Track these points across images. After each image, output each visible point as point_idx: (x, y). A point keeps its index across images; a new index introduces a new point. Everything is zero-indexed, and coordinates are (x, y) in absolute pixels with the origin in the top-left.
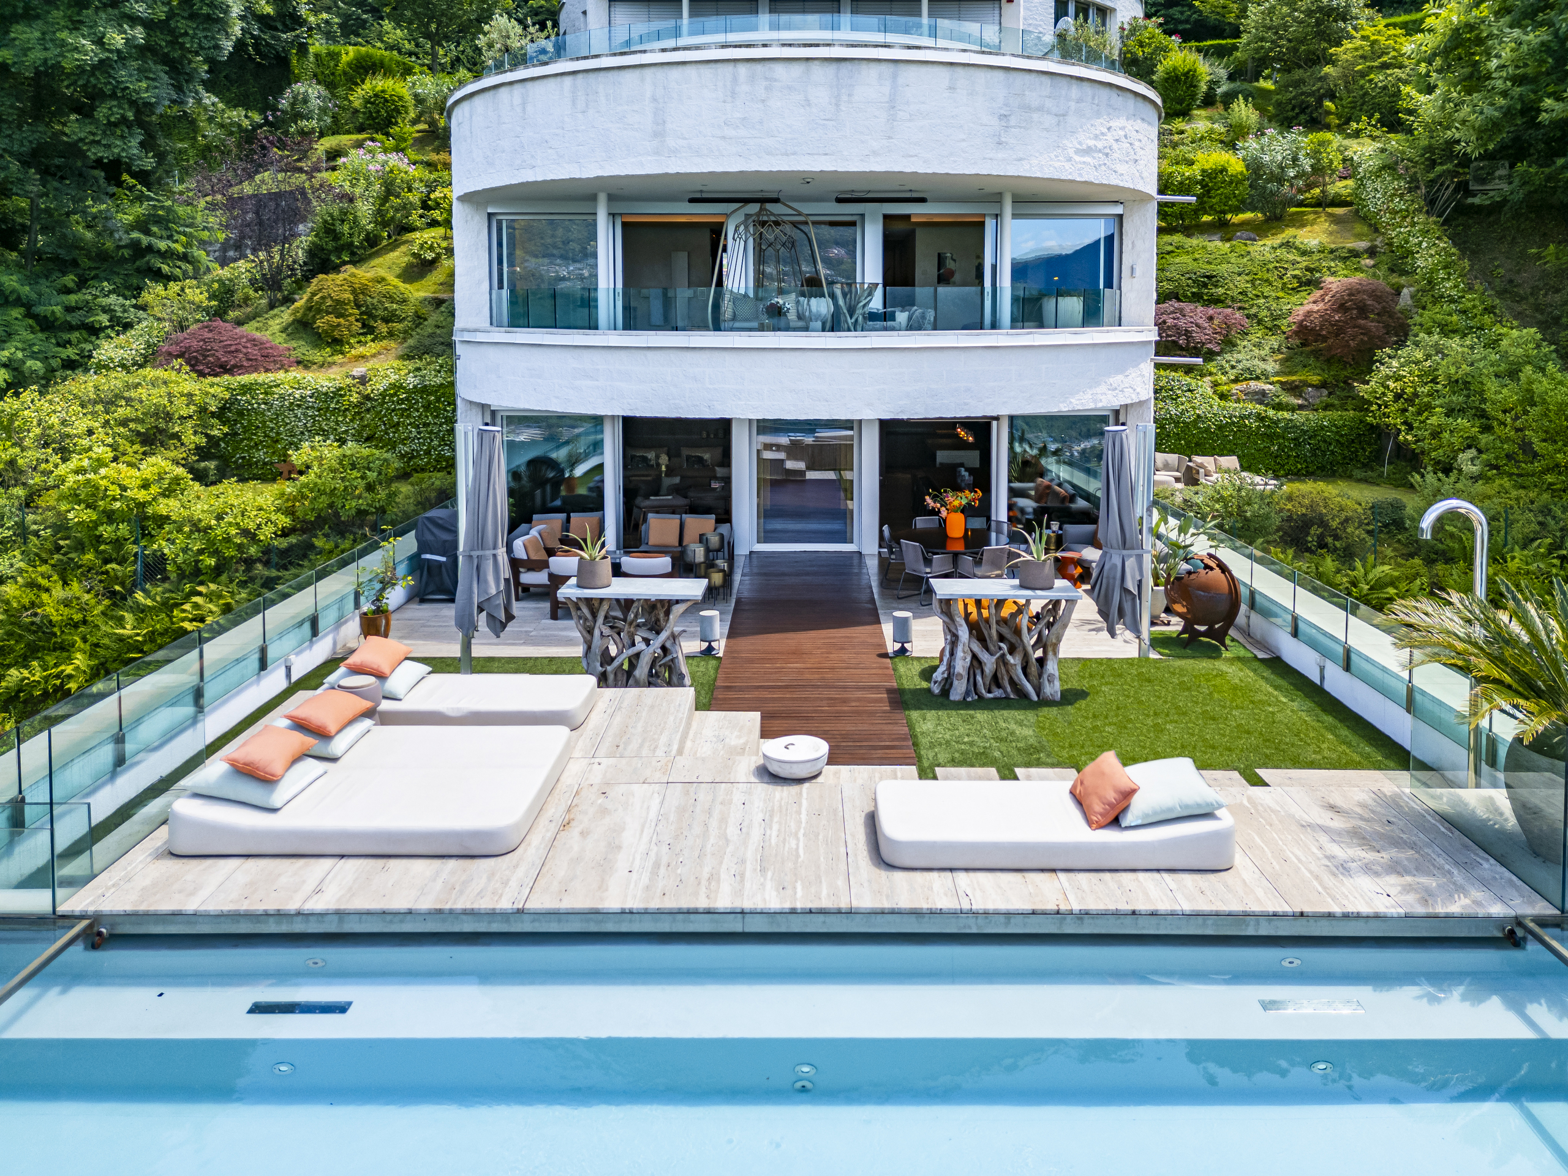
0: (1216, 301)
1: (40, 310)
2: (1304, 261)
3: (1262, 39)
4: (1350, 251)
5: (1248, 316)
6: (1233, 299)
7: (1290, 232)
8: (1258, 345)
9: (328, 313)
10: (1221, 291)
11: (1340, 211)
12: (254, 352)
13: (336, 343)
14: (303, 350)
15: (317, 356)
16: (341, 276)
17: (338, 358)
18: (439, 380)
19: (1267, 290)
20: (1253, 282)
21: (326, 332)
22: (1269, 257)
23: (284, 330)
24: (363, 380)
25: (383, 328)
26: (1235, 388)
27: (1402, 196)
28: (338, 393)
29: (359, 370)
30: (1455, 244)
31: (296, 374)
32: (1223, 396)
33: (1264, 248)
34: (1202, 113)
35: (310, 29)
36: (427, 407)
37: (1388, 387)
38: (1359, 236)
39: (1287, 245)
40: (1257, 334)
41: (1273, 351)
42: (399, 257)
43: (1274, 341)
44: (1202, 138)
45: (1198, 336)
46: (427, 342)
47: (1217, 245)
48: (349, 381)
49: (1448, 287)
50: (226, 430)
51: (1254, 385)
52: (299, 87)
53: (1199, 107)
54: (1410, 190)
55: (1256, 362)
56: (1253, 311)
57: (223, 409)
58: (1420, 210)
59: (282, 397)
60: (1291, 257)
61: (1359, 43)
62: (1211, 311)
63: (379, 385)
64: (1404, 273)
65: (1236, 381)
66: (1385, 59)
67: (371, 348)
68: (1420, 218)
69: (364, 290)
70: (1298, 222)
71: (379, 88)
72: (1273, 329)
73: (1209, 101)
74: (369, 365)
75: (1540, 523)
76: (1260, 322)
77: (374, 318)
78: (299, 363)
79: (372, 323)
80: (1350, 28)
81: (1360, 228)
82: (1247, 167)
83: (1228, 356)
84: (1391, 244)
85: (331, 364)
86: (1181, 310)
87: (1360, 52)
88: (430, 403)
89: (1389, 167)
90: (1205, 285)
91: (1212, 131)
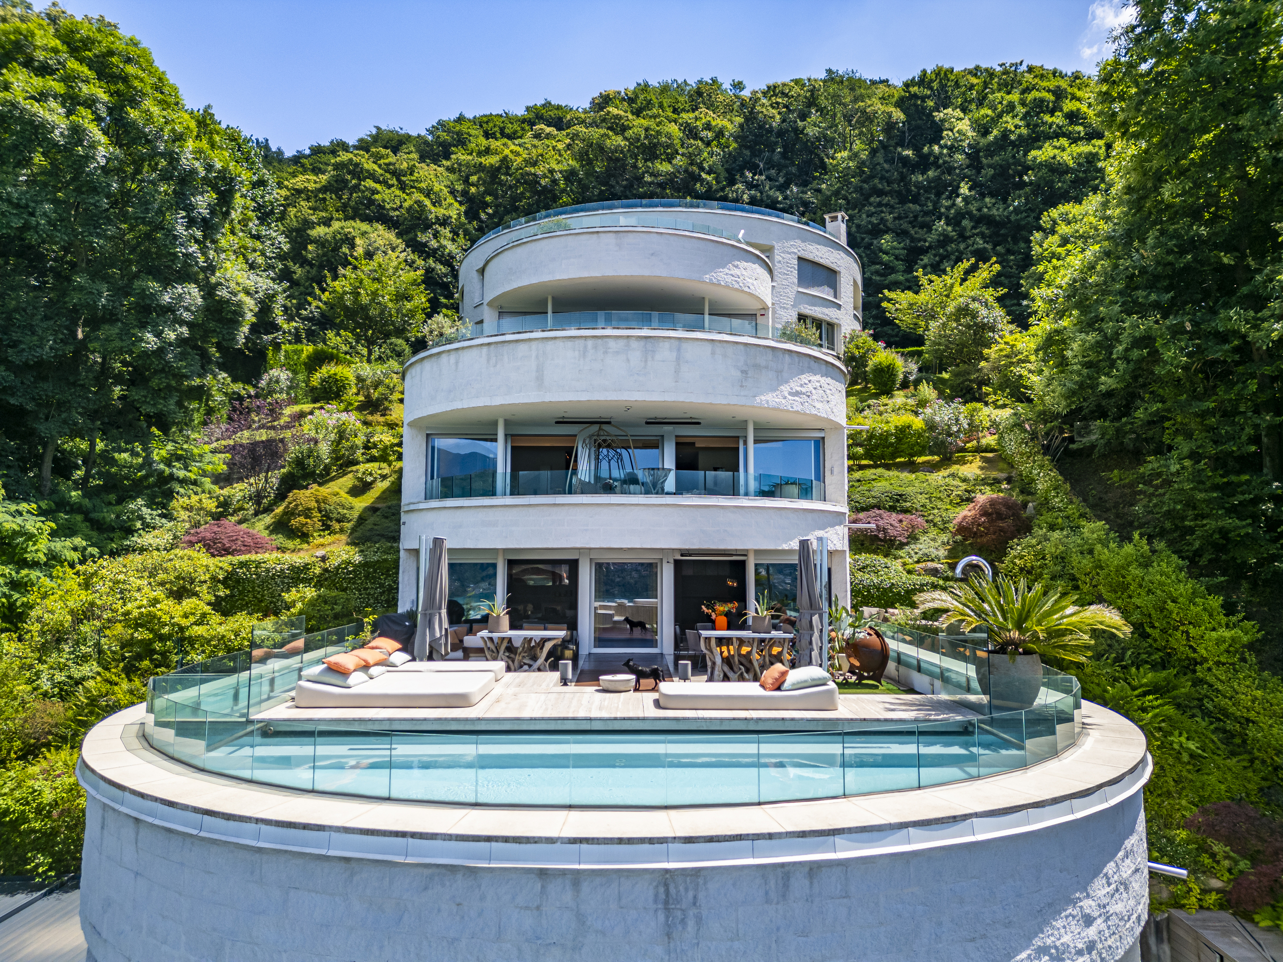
0: (906, 511)
1: (94, 515)
2: (964, 486)
3: (940, 344)
4: (994, 479)
5: (927, 521)
6: (917, 510)
7: (954, 468)
8: (934, 540)
9: (299, 515)
10: (908, 504)
11: (990, 455)
12: (248, 540)
13: (305, 537)
14: (281, 540)
15: (290, 544)
16: (309, 491)
17: (305, 546)
18: (376, 558)
19: (939, 504)
20: (930, 498)
21: (297, 528)
22: (941, 483)
23: (267, 528)
24: (324, 559)
25: (337, 526)
26: (917, 567)
27: (1026, 443)
28: (306, 567)
29: (320, 553)
30: (1061, 474)
31: (276, 555)
32: (909, 572)
33: (938, 478)
34: (901, 393)
35: (284, 333)
36: (367, 577)
37: (1015, 564)
38: (1001, 471)
39: (953, 476)
40: (933, 532)
41: (943, 543)
42: (348, 481)
43: (944, 537)
44: (899, 409)
45: (892, 532)
46: (368, 534)
47: (906, 476)
48: (314, 559)
49: (1056, 502)
50: (228, 592)
51: (930, 565)
52: (274, 372)
53: (898, 389)
54: (1032, 439)
55: (931, 550)
56: (930, 518)
57: (226, 578)
58: (1038, 452)
59: (268, 570)
60: (955, 483)
61: (1002, 346)
62: (901, 517)
63: (334, 562)
64: (1030, 493)
65: (918, 562)
66: (1020, 357)
67: (329, 539)
68: (1038, 457)
69: (325, 501)
70: (962, 462)
71: (332, 372)
72: (944, 530)
73: (905, 385)
74: (328, 549)
75: (1109, 646)
76: (935, 525)
77: (331, 519)
78: (278, 549)
79: (329, 523)
80: (997, 337)
81: (1002, 465)
82: (926, 424)
83: (913, 546)
84: (1021, 475)
85: (299, 550)
86: (880, 516)
87: (1004, 353)
88: (369, 573)
89: (1019, 425)
90: (898, 501)
91: (906, 404)
